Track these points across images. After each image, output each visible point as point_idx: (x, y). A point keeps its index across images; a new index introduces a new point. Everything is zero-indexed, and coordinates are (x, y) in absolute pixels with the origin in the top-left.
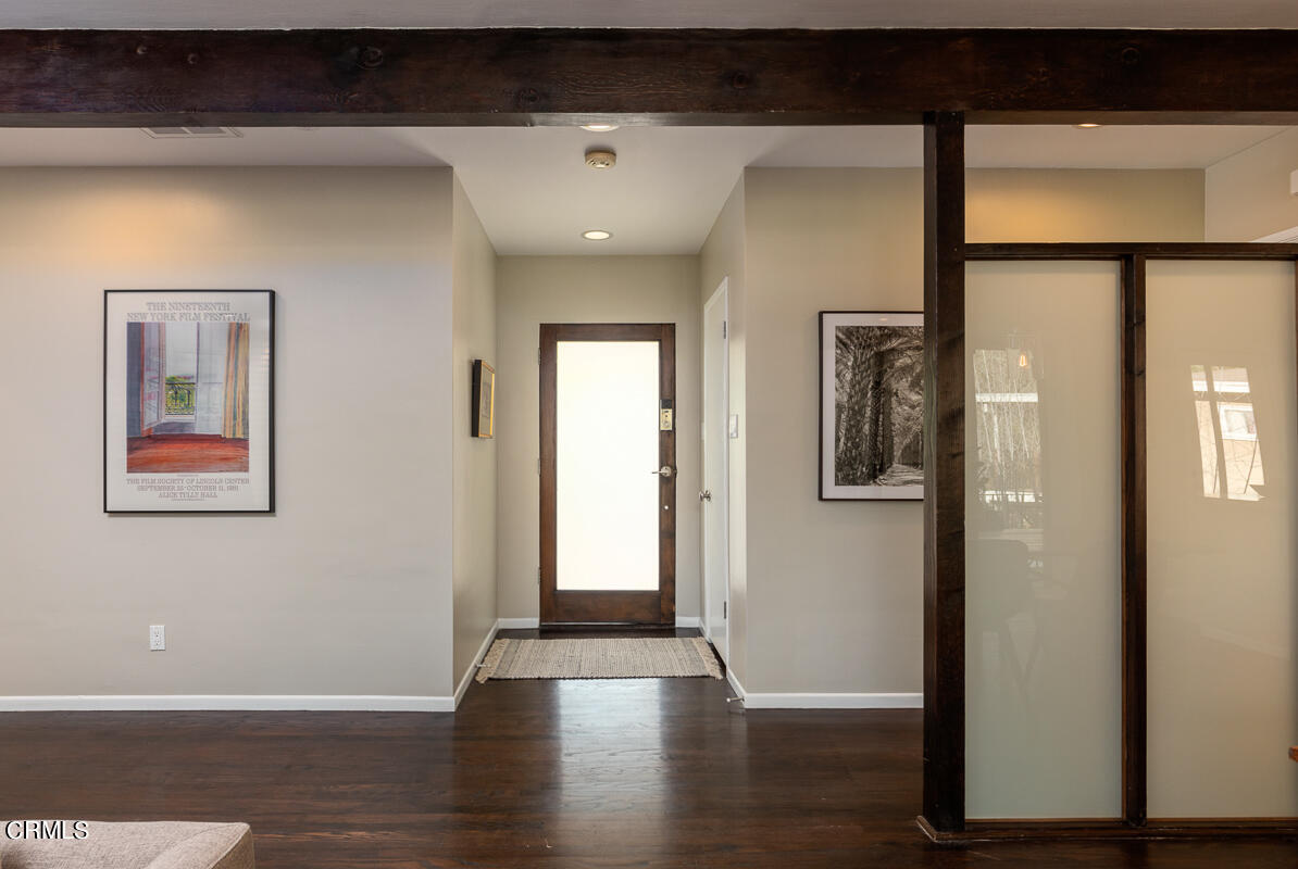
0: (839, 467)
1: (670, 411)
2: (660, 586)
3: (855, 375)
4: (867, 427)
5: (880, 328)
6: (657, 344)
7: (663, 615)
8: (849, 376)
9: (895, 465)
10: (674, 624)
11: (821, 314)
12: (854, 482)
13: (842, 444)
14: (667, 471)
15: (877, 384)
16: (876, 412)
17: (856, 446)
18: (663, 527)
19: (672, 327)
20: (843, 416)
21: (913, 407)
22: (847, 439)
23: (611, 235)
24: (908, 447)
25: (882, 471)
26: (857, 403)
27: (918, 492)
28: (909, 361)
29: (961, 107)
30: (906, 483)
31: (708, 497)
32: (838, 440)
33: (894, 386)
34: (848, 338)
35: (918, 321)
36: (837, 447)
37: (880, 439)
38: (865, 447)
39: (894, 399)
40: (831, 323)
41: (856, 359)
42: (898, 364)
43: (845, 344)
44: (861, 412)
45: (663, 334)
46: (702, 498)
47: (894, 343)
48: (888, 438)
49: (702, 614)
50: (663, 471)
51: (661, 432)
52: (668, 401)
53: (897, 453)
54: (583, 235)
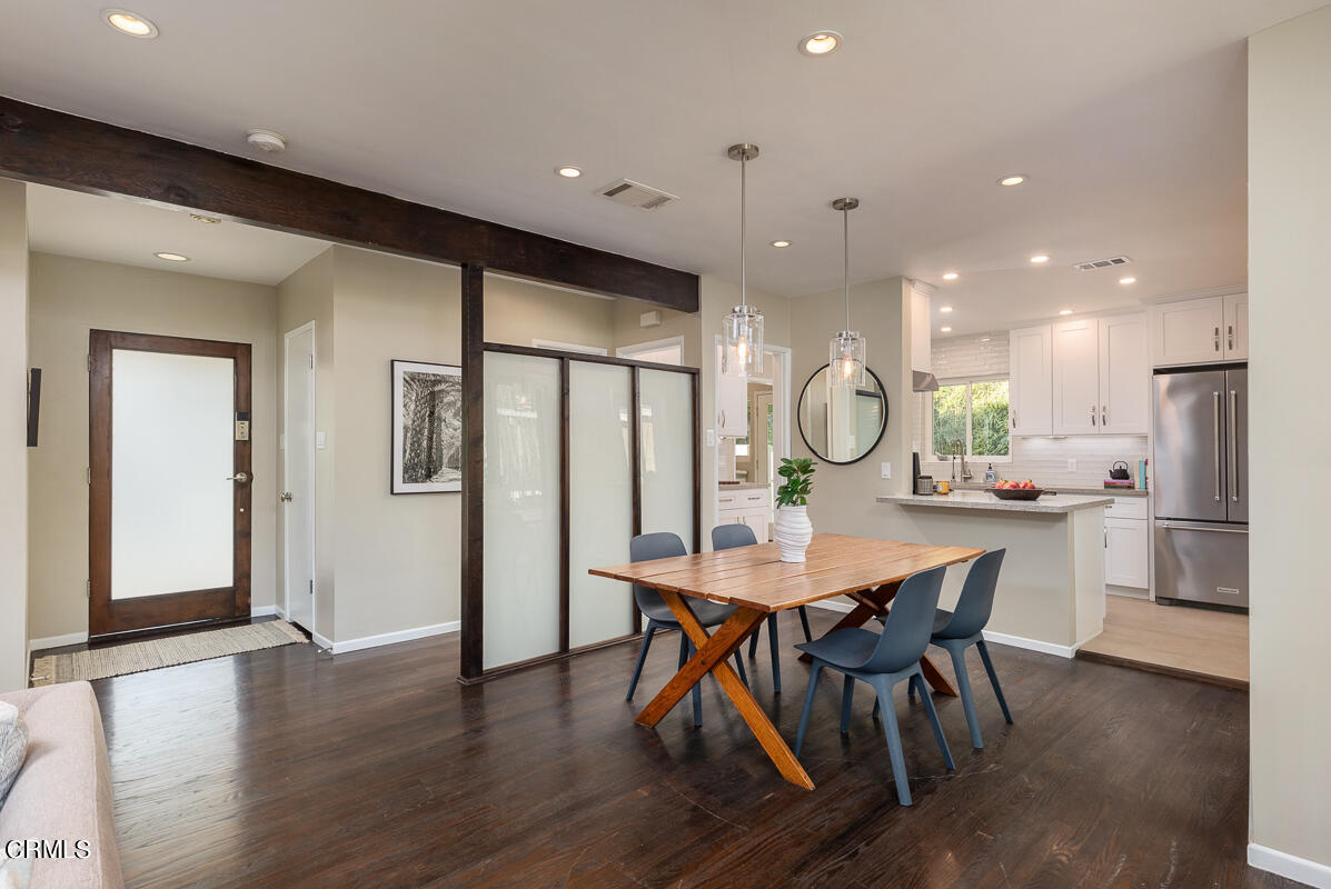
0: (406, 471)
1: (247, 423)
2: (235, 583)
3: (417, 406)
4: (425, 442)
5: (434, 375)
6: (230, 362)
7: (238, 608)
8: (413, 407)
9: (444, 468)
10: (250, 614)
11: (392, 361)
12: (416, 481)
13: (407, 454)
14: (241, 477)
15: (432, 413)
16: (431, 432)
17: (418, 455)
18: (238, 528)
19: (248, 347)
20: (409, 435)
21: (455, 430)
22: (412, 451)
23: (188, 259)
24: (452, 456)
25: (436, 472)
26: (419, 425)
27: (458, 486)
28: (453, 399)
29: (481, 264)
30: (450, 479)
31: (290, 499)
32: (405, 451)
33: (443, 415)
34: (412, 379)
35: (458, 372)
36: (404, 456)
37: (434, 450)
38: (423, 456)
39: (443, 423)
40: (400, 369)
41: (417, 395)
42: (445, 400)
43: (410, 385)
44: (420, 432)
45: (239, 354)
46: (283, 500)
47: (443, 386)
48: (440, 450)
49: (280, 600)
50: (238, 476)
51: (236, 442)
52: (243, 412)
53: (445, 460)
54: (156, 255)
